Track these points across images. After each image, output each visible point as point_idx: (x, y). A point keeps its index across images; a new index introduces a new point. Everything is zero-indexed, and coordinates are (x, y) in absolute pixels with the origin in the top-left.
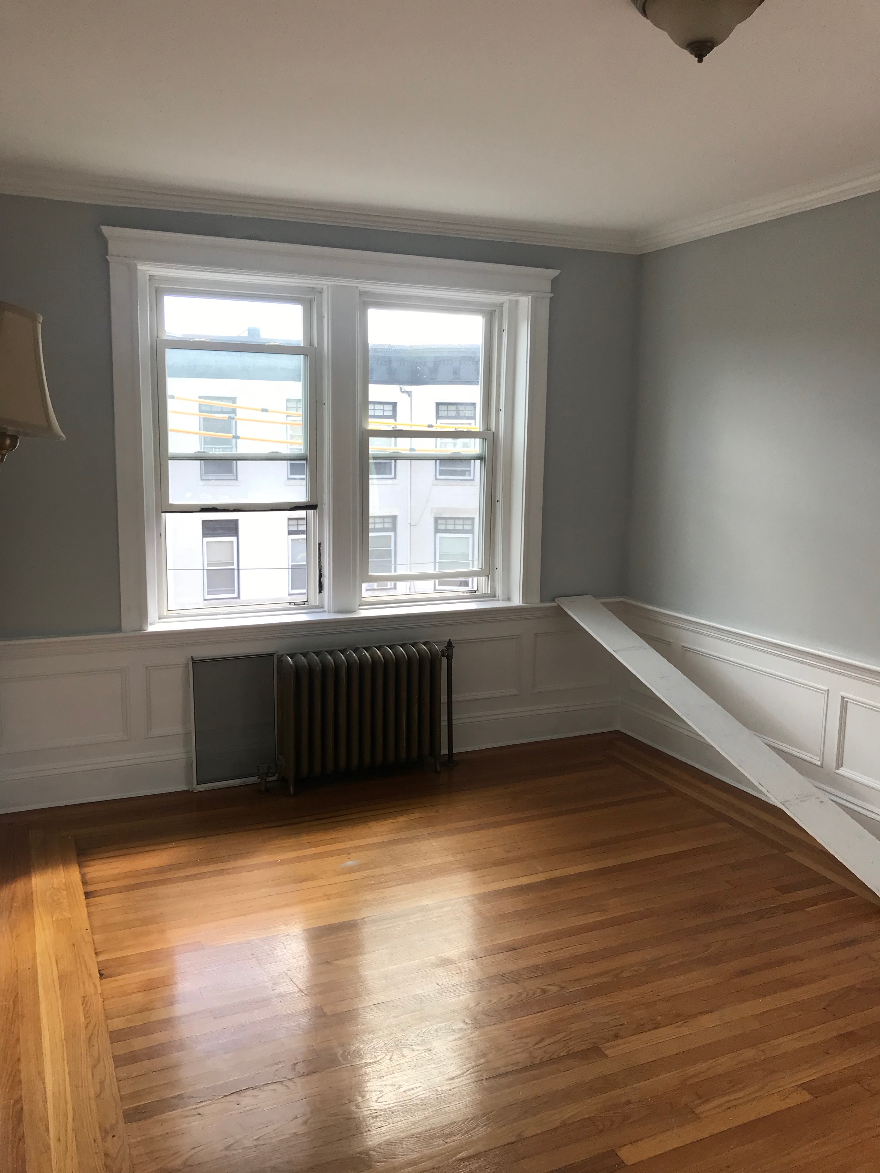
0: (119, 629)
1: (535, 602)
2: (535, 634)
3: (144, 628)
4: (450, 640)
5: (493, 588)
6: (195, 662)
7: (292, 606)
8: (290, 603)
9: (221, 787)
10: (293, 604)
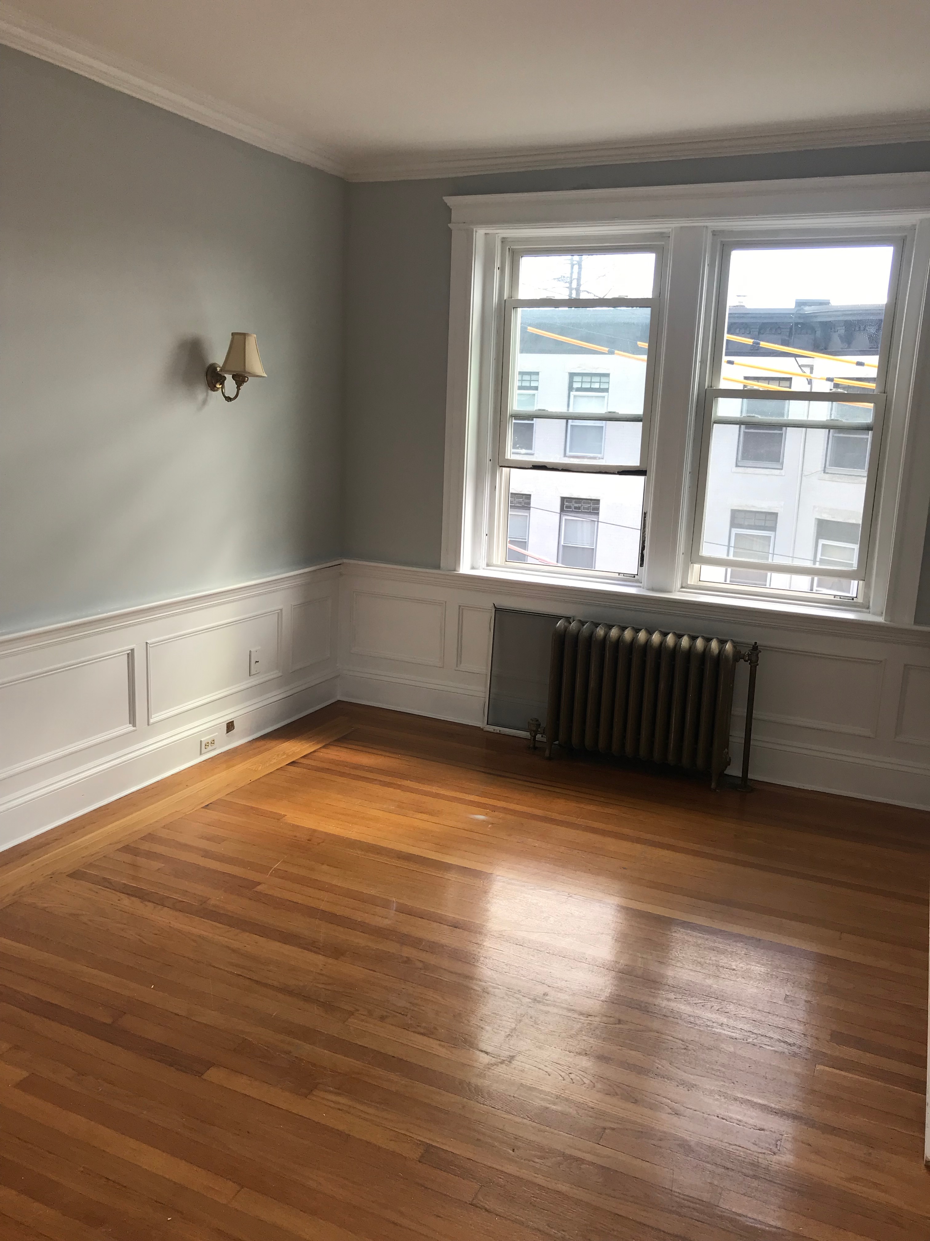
0: (438, 567)
1: (907, 621)
2: (905, 665)
3: (457, 569)
4: (756, 643)
5: (867, 596)
6: (498, 610)
7: (621, 576)
8: (619, 573)
9: (507, 733)
10: (623, 575)
